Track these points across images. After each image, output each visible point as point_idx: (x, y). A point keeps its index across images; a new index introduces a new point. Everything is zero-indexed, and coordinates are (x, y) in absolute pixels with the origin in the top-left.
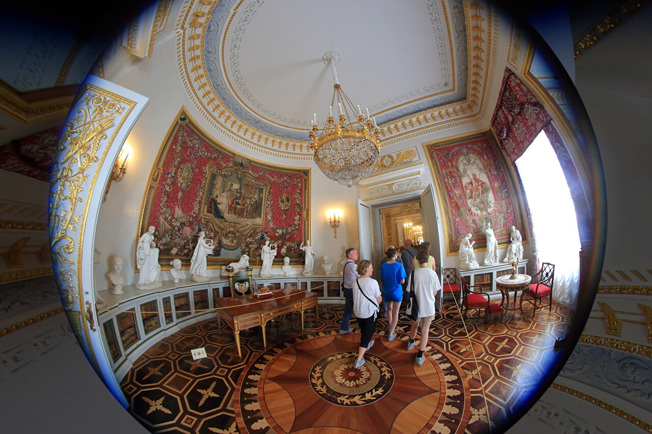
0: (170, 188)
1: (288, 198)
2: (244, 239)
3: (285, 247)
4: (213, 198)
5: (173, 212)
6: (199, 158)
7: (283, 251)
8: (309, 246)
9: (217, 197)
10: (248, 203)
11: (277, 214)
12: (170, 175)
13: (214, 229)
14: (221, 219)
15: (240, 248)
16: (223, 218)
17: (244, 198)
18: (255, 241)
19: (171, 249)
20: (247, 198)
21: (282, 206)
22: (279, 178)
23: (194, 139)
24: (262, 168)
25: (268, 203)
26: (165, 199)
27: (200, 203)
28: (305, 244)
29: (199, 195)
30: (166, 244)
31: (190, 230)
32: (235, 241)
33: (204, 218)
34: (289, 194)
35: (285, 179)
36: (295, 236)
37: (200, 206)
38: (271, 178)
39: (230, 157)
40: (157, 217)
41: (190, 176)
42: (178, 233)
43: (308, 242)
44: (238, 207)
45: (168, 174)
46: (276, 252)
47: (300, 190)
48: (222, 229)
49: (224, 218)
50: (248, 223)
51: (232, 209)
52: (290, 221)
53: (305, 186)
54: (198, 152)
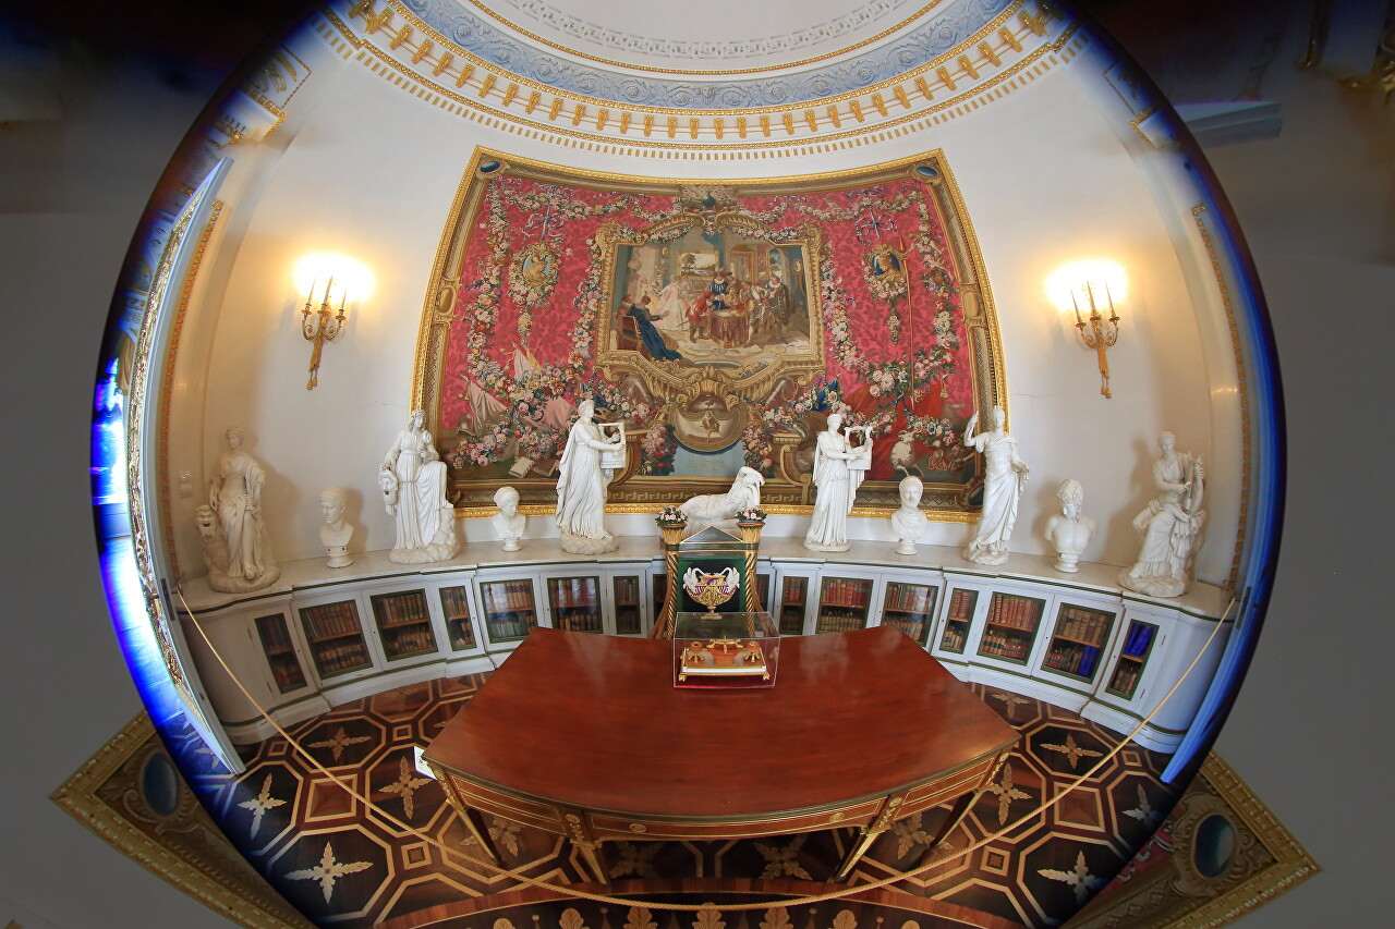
0: (491, 313)
1: (892, 256)
2: (757, 417)
3: (908, 437)
4: (633, 307)
5: (507, 367)
6: (568, 226)
7: (902, 451)
8: (1000, 431)
9: (646, 300)
10: (757, 297)
11: (865, 317)
12: (486, 286)
13: (649, 393)
14: (669, 362)
15: (741, 444)
16: (674, 355)
17: (738, 286)
18: (795, 421)
19: (512, 461)
20: (749, 283)
21: (880, 288)
22: (846, 205)
23: (538, 193)
24: (781, 195)
25: (826, 284)
26: (481, 340)
27: (592, 327)
28: (985, 426)
29: (587, 308)
30: (494, 451)
31: (568, 405)
32: (723, 424)
33: (612, 367)
34: (895, 242)
35: (866, 201)
36: (944, 394)
37: (594, 338)
38: (817, 212)
39: (667, 197)
40: (459, 387)
41: (547, 272)
42: (528, 418)
43: (998, 414)
44: (724, 314)
45: (480, 284)
46: (868, 456)
47: (930, 222)
48: (674, 391)
49: (678, 356)
50: (763, 361)
51: (700, 324)
52: (918, 338)
53: (944, 208)
54: (561, 213)
